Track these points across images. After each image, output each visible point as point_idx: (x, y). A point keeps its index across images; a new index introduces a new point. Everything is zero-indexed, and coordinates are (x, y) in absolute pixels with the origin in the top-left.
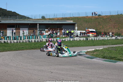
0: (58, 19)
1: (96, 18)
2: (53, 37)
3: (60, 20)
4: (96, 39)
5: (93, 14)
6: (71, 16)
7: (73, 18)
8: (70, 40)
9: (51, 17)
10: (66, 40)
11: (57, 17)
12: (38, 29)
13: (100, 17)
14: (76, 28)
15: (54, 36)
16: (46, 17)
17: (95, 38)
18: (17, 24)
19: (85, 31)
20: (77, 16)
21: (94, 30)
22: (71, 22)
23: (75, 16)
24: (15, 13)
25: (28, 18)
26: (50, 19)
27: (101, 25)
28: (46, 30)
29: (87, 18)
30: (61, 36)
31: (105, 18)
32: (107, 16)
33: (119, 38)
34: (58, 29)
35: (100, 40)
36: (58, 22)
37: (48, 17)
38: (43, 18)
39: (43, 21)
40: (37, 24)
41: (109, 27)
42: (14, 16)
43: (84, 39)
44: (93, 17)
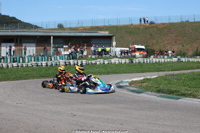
0: (85, 29)
1: (147, 28)
2: (76, 58)
3: (88, 30)
4: (145, 61)
5: (141, 21)
6: (107, 24)
7: (110, 27)
8: (104, 63)
9: (74, 26)
10: (98, 63)
11: (84, 26)
12: (52, 45)
13: (152, 25)
14: (114, 43)
15: (78, 57)
16: (65, 26)
17: (145, 59)
18: (17, 37)
20: (115, 24)
21: (143, 47)
22: (106, 33)
23: (112, 24)
24: (14, 18)
25: (36, 27)
26: (71, 29)
27: (154, 39)
28: (64, 46)
29: (132, 27)
30: (89, 56)
31: (161, 27)
32: (163, 24)
33: (183, 59)
34: (84, 46)
35: (153, 63)
36: (84, 34)
37: (68, 26)
38: (60, 27)
39: (60, 32)
40: (50, 37)
41: (167, 42)
42: (13, 24)
43: (127, 61)
44: (141, 25)
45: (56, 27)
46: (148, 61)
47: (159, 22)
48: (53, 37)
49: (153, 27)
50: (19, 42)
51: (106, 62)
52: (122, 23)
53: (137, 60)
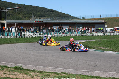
0: (95, 19)
2: (85, 33)
6: (105, 17)
8: (90, 35)
9: (89, 18)
10: (87, 35)
12: (76, 27)
16: (85, 18)
17: (111, 33)
19: (113, 29)
22: (103, 21)
23: (108, 17)
26: (88, 19)
28: (80, 28)
29: (118, 18)
30: (92, 32)
36: (92, 22)
38: (83, 18)
40: (75, 23)
43: (102, 34)
45: (81, 18)
46: (113, 34)
48: (77, 23)
50: (61, 25)
51: (91, 35)
52: (113, 16)
53: (107, 34)
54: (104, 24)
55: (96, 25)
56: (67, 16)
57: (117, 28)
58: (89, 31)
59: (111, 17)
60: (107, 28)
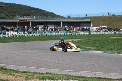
0: (80, 18)
2: (71, 32)
7: (92, 17)
10: (73, 34)
11: (80, 16)
13: (114, 16)
15: (72, 32)
16: (70, 16)
21: (106, 27)
22: (89, 20)
23: (94, 16)
24: (53, 13)
26: (74, 18)
27: (114, 23)
29: (104, 17)
30: (78, 31)
31: (117, 17)
32: (119, 16)
33: (117, 33)
34: (77, 26)
36: (77, 21)
45: (67, 17)
46: (99, 33)
47: (117, 14)
48: (62, 22)
49: (114, 17)
50: (46, 25)
51: (77, 34)
52: (99, 15)
54: (89, 22)
55: (82, 24)
56: (52, 15)
57: (103, 27)
58: (75, 30)
59: (97, 16)
60: (92, 27)
